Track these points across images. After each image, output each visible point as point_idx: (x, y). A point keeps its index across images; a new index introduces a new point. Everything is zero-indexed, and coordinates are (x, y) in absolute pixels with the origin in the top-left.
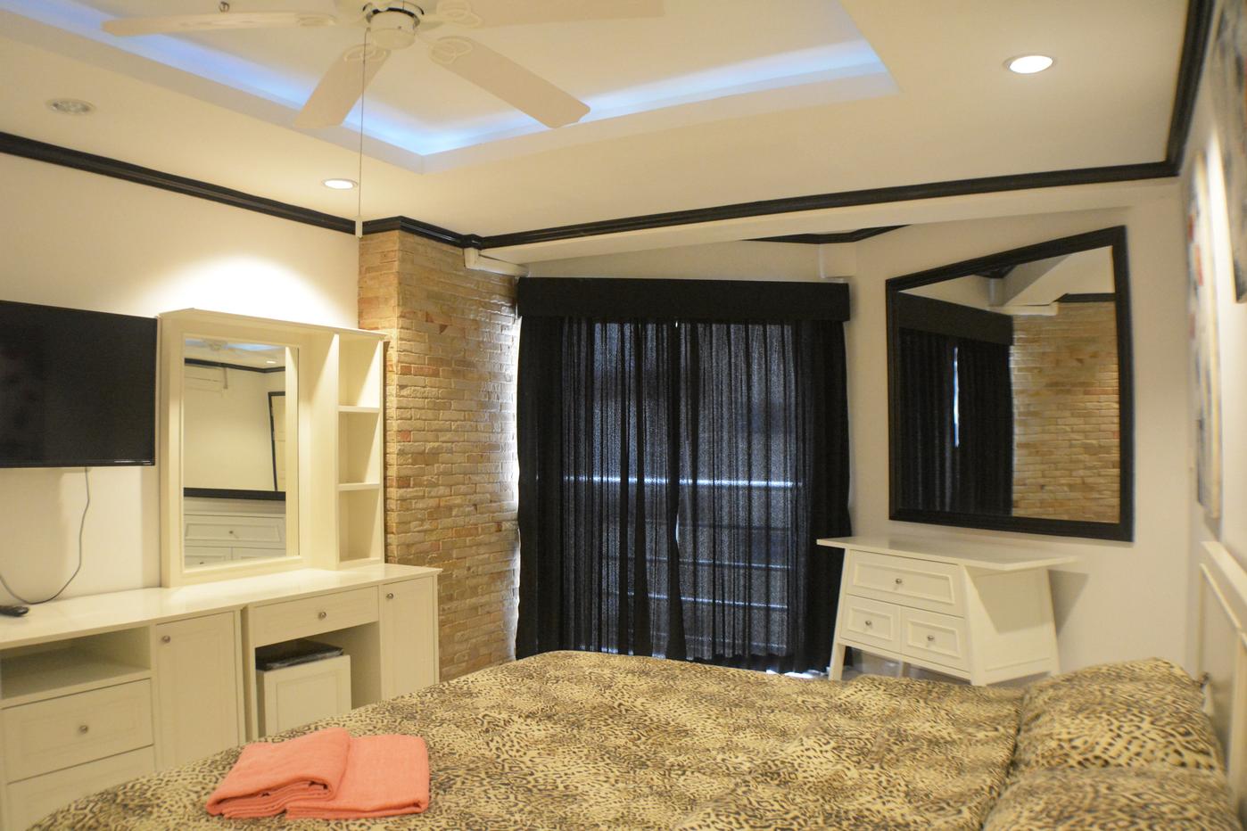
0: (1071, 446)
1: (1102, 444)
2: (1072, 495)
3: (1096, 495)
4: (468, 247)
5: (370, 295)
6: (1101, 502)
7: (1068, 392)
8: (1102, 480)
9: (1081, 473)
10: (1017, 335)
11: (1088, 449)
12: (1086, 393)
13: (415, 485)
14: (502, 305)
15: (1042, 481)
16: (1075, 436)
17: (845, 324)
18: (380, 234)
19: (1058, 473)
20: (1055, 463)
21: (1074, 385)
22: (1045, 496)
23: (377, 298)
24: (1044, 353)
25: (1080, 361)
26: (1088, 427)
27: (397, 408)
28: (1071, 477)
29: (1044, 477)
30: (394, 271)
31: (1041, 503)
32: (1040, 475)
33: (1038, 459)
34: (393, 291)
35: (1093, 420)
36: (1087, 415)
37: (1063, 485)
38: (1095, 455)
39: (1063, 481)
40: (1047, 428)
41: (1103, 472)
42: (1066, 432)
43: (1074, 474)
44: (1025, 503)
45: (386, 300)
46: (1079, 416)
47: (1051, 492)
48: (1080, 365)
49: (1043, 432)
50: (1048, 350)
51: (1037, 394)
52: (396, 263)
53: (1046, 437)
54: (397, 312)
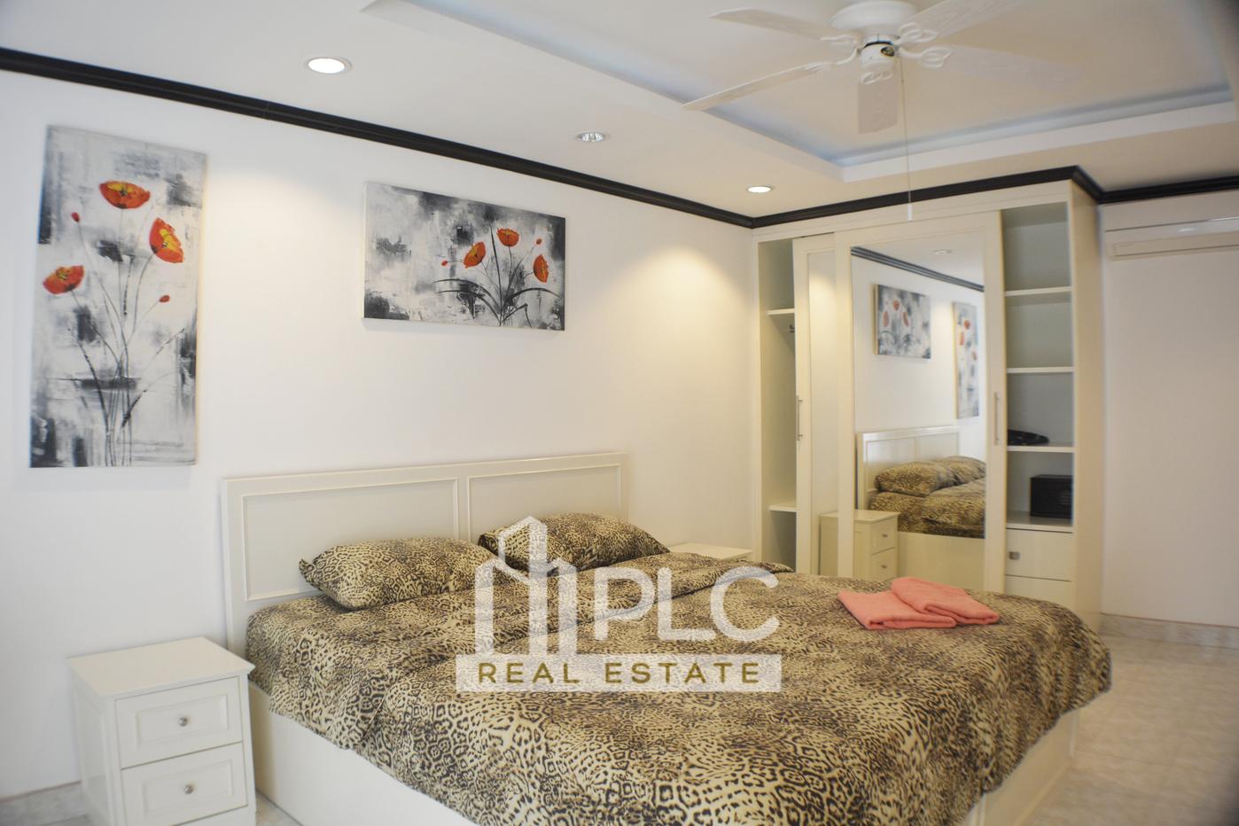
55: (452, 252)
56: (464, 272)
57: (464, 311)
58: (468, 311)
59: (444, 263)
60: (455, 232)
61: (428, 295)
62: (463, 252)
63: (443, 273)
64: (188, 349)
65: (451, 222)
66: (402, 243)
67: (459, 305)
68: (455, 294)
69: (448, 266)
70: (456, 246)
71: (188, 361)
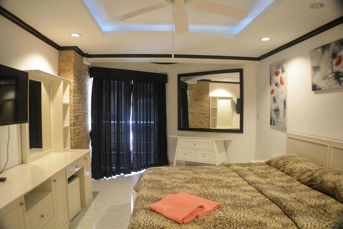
0: (199, 113)
1: (205, 113)
2: (199, 124)
3: (203, 124)
4: (84, 57)
5: (63, 69)
6: (204, 126)
7: (198, 101)
8: (204, 121)
9: (201, 119)
10: (188, 88)
11: (202, 114)
12: (201, 101)
13: (76, 126)
14: (87, 74)
15: (193, 121)
16: (199, 111)
17: (166, 84)
18: (67, 51)
19: (196, 119)
20: (196, 117)
21: (199, 99)
22: (195, 124)
23: (66, 70)
24: (193, 92)
25: (200, 94)
26: (202, 109)
27: (73, 103)
28: (199, 120)
29: (194, 120)
30: (72, 62)
31: (194, 126)
32: (193, 119)
33: (193, 116)
34: (72, 68)
35: (203, 108)
36: (201, 106)
37: (197, 122)
38: (203, 115)
39: (197, 121)
40: (194, 109)
41: (205, 119)
42: (197, 110)
43: (199, 119)
44: (191, 126)
45: (69, 71)
46: (200, 106)
47: (195, 123)
48: (200, 95)
49: (193, 110)
50: (194, 91)
51: (192, 101)
52: (73, 60)
53: (194, 111)
54: (73, 74)
55: (332, 63)
56: (336, 69)
57: (337, 84)
58: (338, 83)
59: (330, 68)
60: (332, 55)
61: (326, 80)
62: (335, 61)
63: (329, 71)
64: (285, 103)
65: (330, 52)
66: (319, 65)
67: (335, 82)
68: (334, 78)
69: (331, 68)
70: (332, 60)
71: (285, 105)
